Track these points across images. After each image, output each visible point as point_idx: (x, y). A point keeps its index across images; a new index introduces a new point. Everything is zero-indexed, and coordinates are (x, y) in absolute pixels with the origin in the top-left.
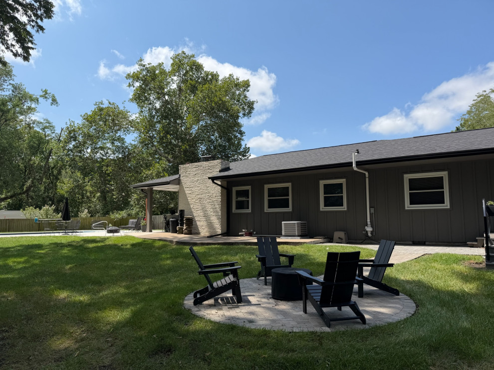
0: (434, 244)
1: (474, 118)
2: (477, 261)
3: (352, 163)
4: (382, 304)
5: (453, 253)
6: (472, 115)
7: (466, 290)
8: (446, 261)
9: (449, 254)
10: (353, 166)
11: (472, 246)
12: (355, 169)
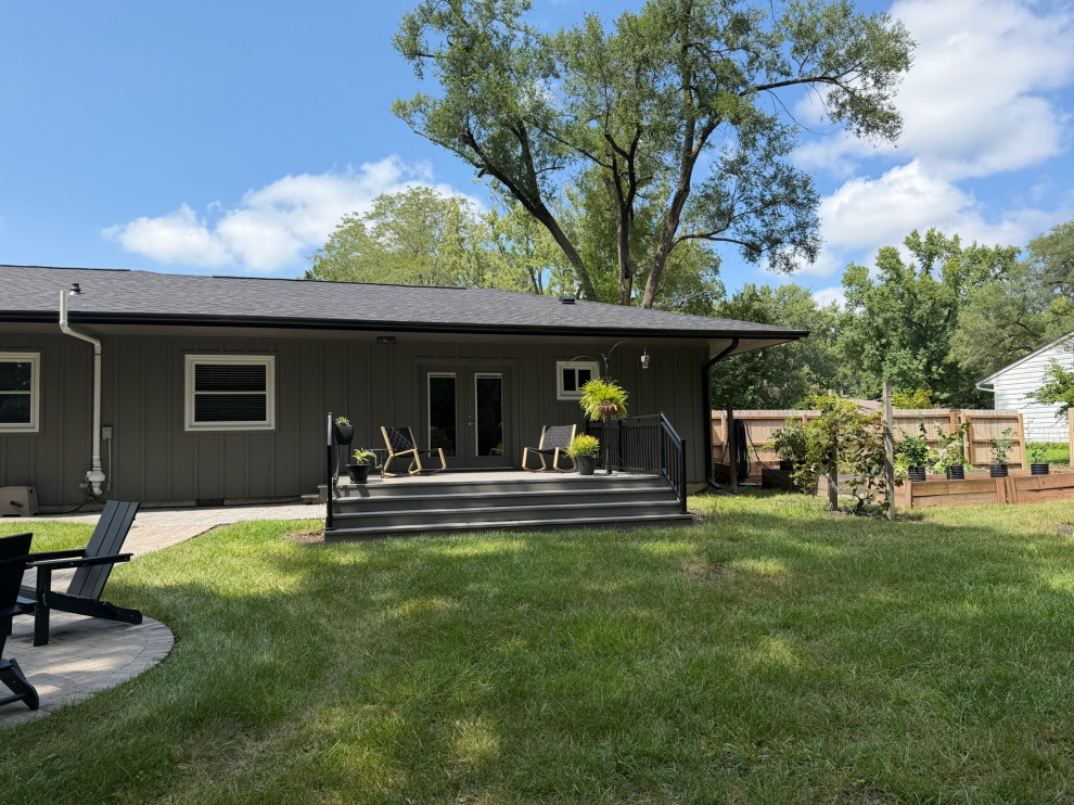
0: (240, 502)
1: (336, 259)
2: (312, 530)
3: (57, 314)
4: (96, 651)
5: (271, 518)
6: (334, 253)
7: (282, 589)
8: (256, 535)
9: (264, 521)
10: (61, 322)
11: (310, 502)
12: (66, 330)
